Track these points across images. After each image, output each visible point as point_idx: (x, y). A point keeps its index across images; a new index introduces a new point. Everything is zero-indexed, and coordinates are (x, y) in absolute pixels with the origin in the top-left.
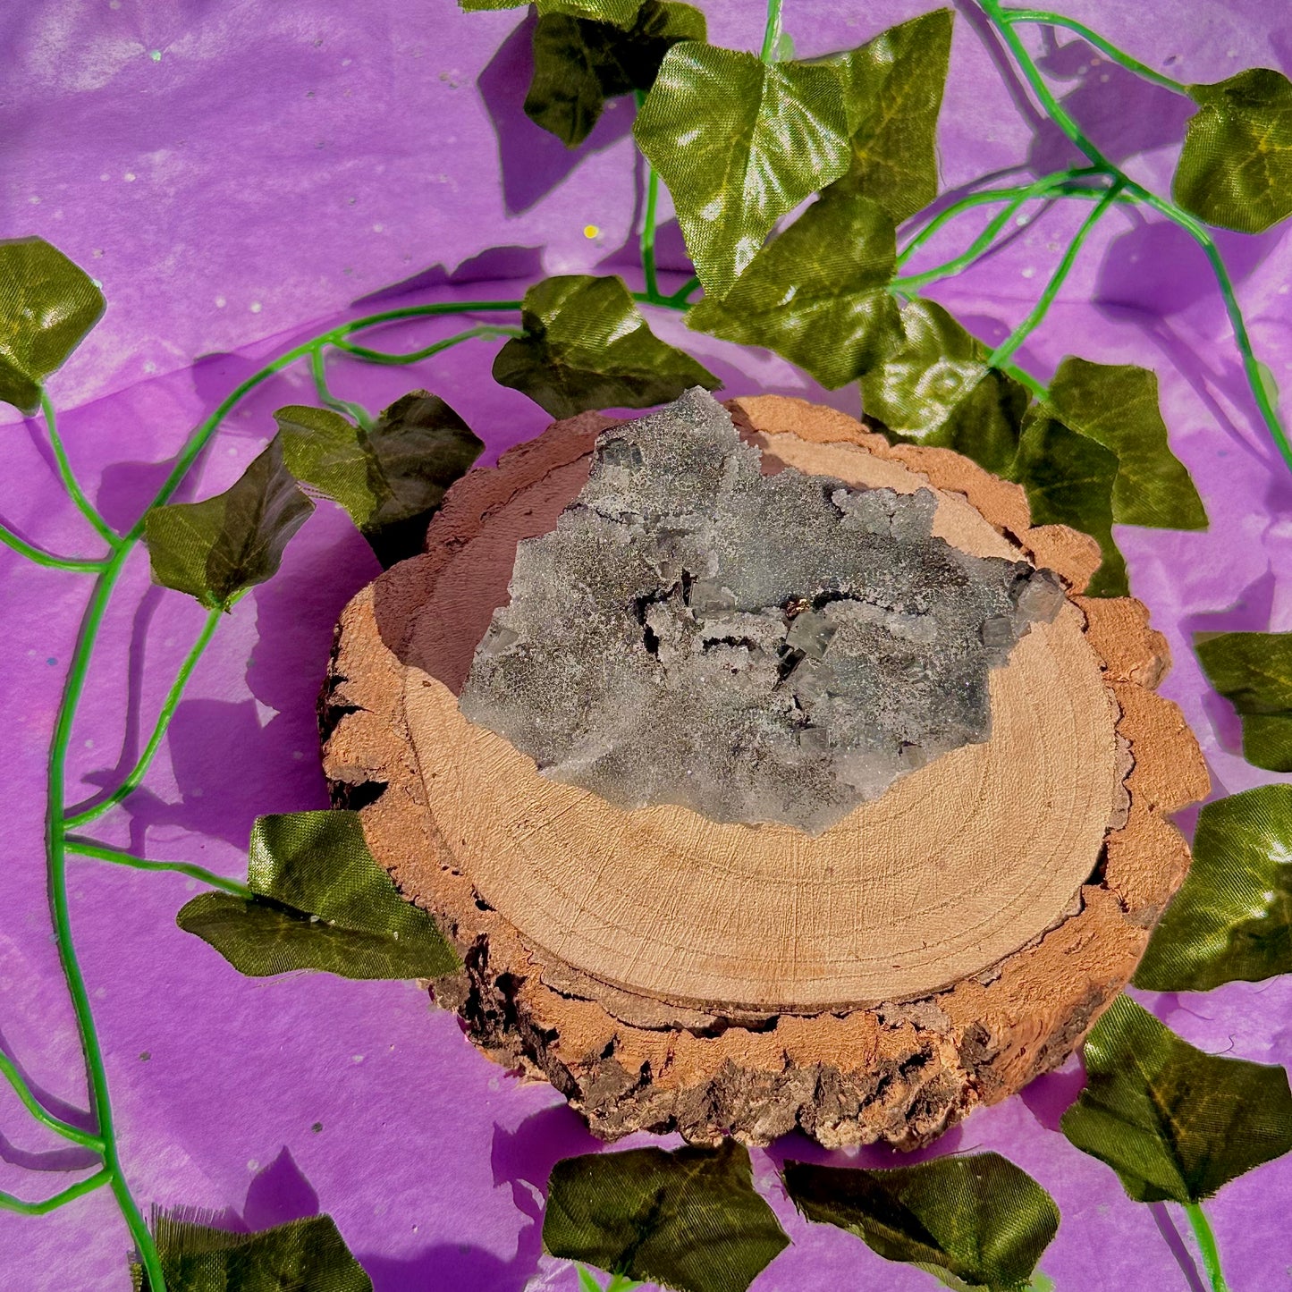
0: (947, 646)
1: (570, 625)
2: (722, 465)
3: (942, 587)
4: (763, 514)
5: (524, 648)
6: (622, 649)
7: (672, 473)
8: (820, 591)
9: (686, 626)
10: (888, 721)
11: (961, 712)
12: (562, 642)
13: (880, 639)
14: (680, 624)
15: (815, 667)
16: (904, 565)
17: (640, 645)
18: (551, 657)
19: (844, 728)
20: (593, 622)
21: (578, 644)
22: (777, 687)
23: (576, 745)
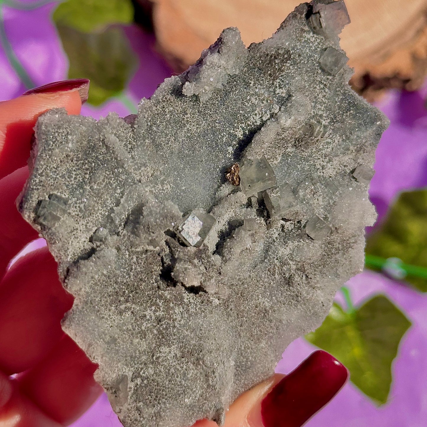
0: (315, 97)
1: (143, 335)
2: (107, 147)
3: (283, 71)
4: (158, 146)
5: (136, 377)
6: (181, 310)
7: (86, 184)
8: (230, 149)
9: (200, 258)
10: (330, 171)
11: (361, 124)
12: (151, 349)
13: (283, 136)
14: (196, 261)
15: (279, 194)
16: (253, 82)
17: (188, 297)
18: (155, 363)
19: (321, 203)
20: (151, 317)
21: (158, 338)
22: (269, 226)
23: (217, 387)
